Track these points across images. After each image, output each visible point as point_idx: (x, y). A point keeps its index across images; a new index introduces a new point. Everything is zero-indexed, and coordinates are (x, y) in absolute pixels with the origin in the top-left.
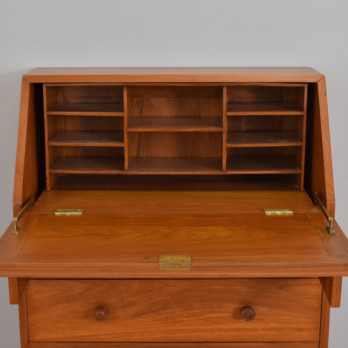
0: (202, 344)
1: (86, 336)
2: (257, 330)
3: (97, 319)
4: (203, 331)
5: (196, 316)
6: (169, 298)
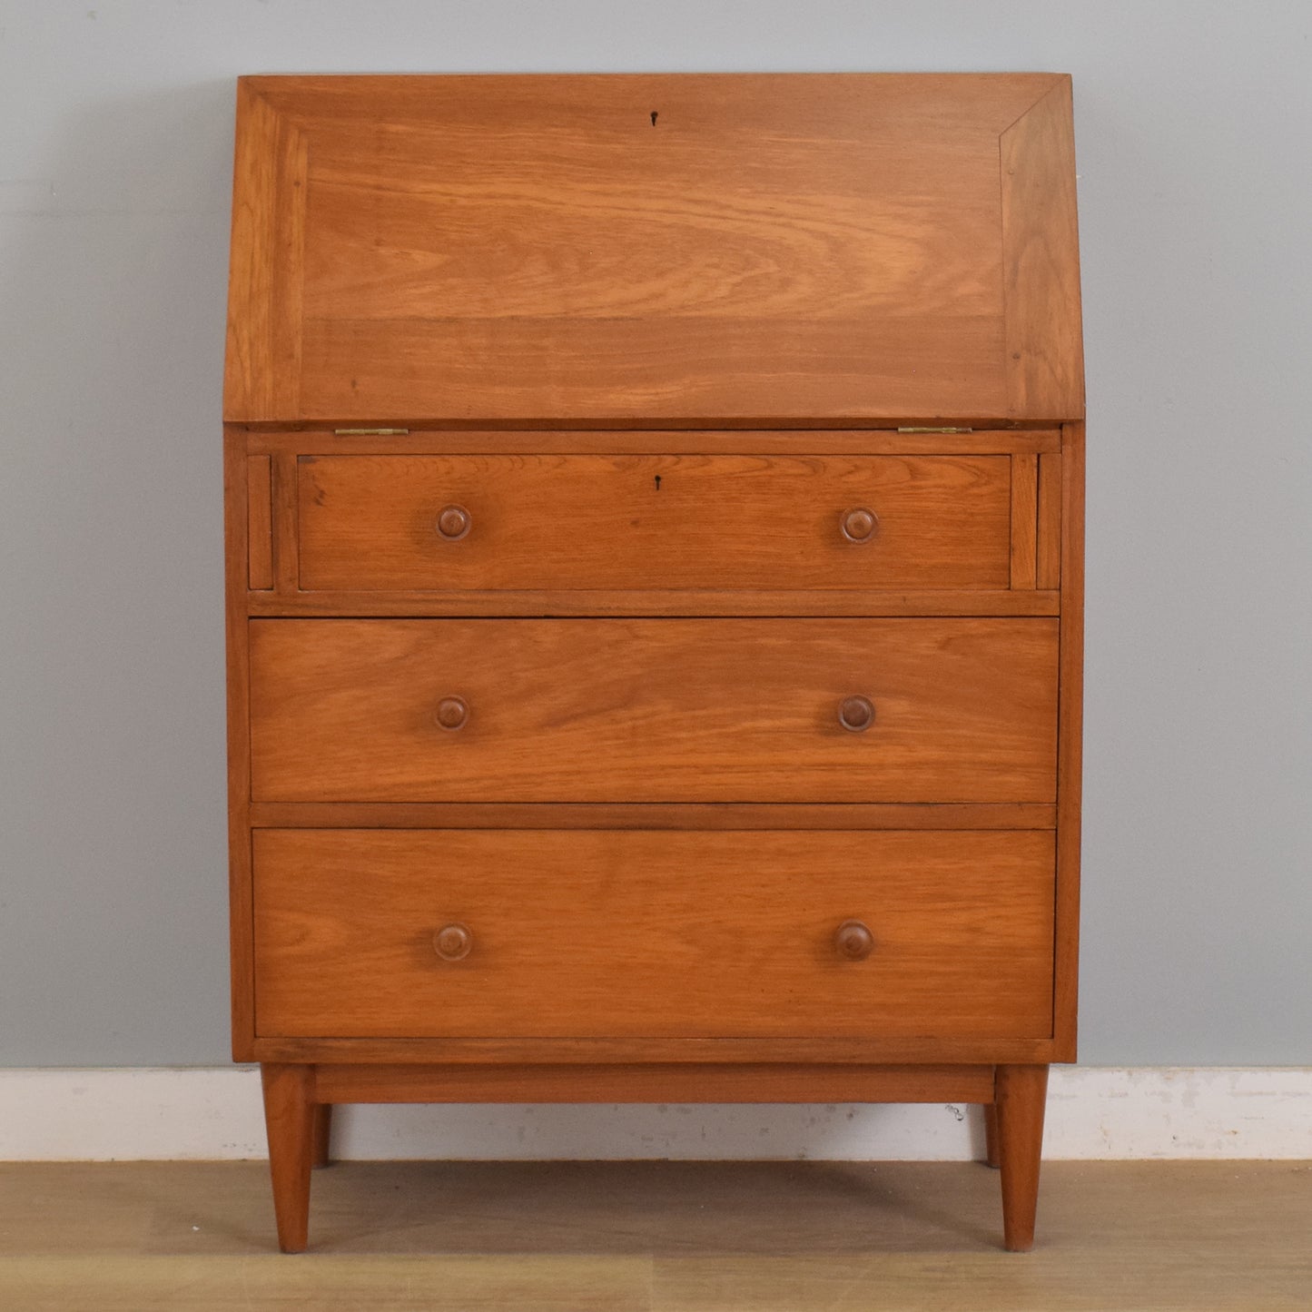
0: (732, 808)
1: (410, 785)
2: (881, 766)
3: (444, 724)
4: (735, 770)
5: (714, 726)
6: (639, 671)
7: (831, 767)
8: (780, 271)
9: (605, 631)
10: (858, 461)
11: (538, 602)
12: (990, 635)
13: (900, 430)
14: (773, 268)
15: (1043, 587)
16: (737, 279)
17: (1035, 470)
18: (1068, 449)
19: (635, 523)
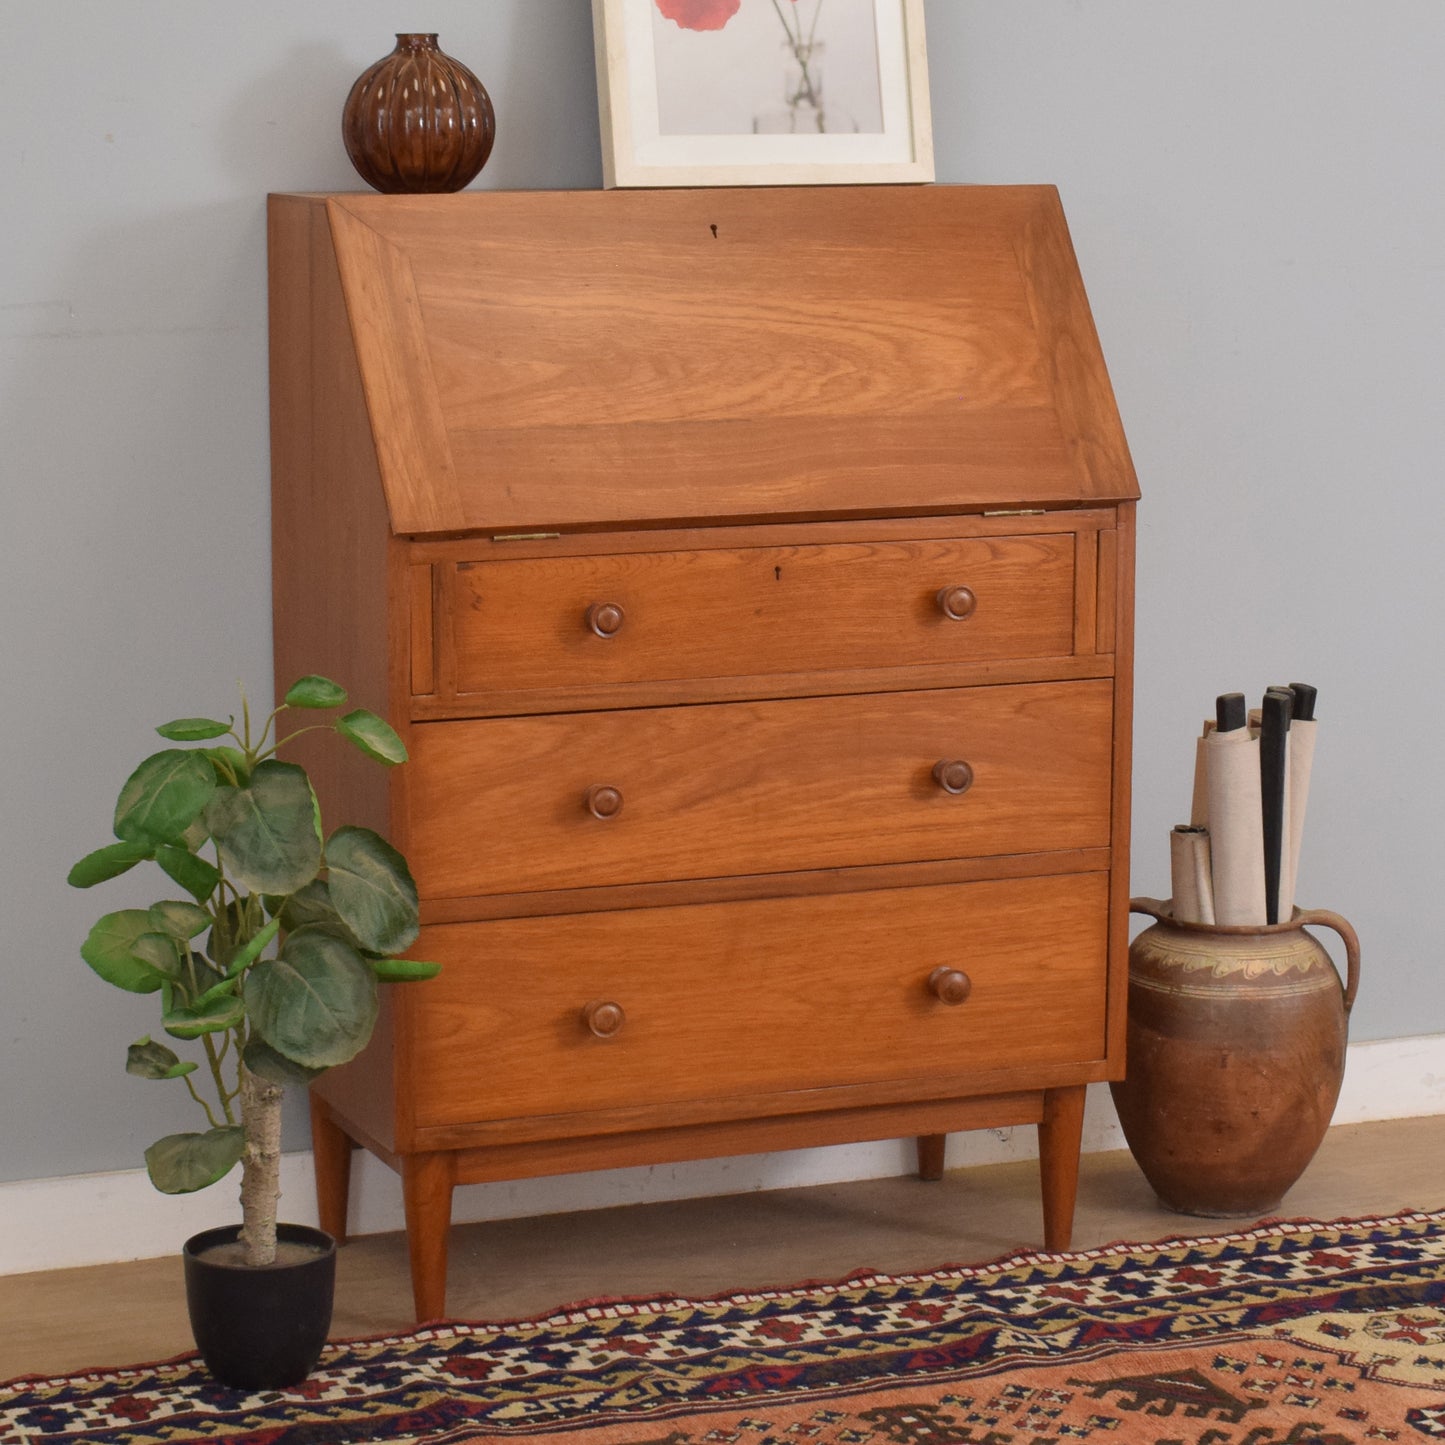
0: (841, 873)
2: (966, 824)
4: (843, 837)
5: (826, 798)
6: (761, 751)
7: (924, 828)
8: (858, 371)
9: (733, 715)
10: (947, 543)
11: (672, 690)
12: (1057, 697)
13: (987, 514)
14: (852, 369)
15: (1103, 651)
16: (823, 380)
17: (1095, 546)
18: (1122, 526)
19: (758, 612)
